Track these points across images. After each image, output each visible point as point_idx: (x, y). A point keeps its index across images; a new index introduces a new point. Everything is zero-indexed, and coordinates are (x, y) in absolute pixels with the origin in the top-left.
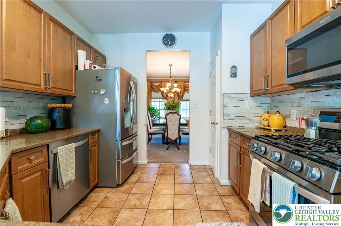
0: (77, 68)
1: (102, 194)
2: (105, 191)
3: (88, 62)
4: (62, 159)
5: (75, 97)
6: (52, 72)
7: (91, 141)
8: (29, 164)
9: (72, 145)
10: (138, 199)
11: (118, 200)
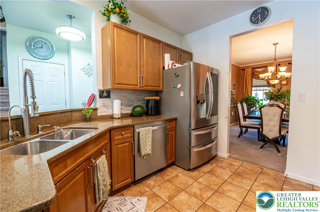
0: (164, 68)
1: (176, 172)
2: (178, 170)
3: (171, 62)
4: (142, 137)
5: (162, 91)
6: (145, 75)
7: (169, 127)
8: (121, 137)
9: (150, 128)
10: (201, 190)
11: (184, 182)
